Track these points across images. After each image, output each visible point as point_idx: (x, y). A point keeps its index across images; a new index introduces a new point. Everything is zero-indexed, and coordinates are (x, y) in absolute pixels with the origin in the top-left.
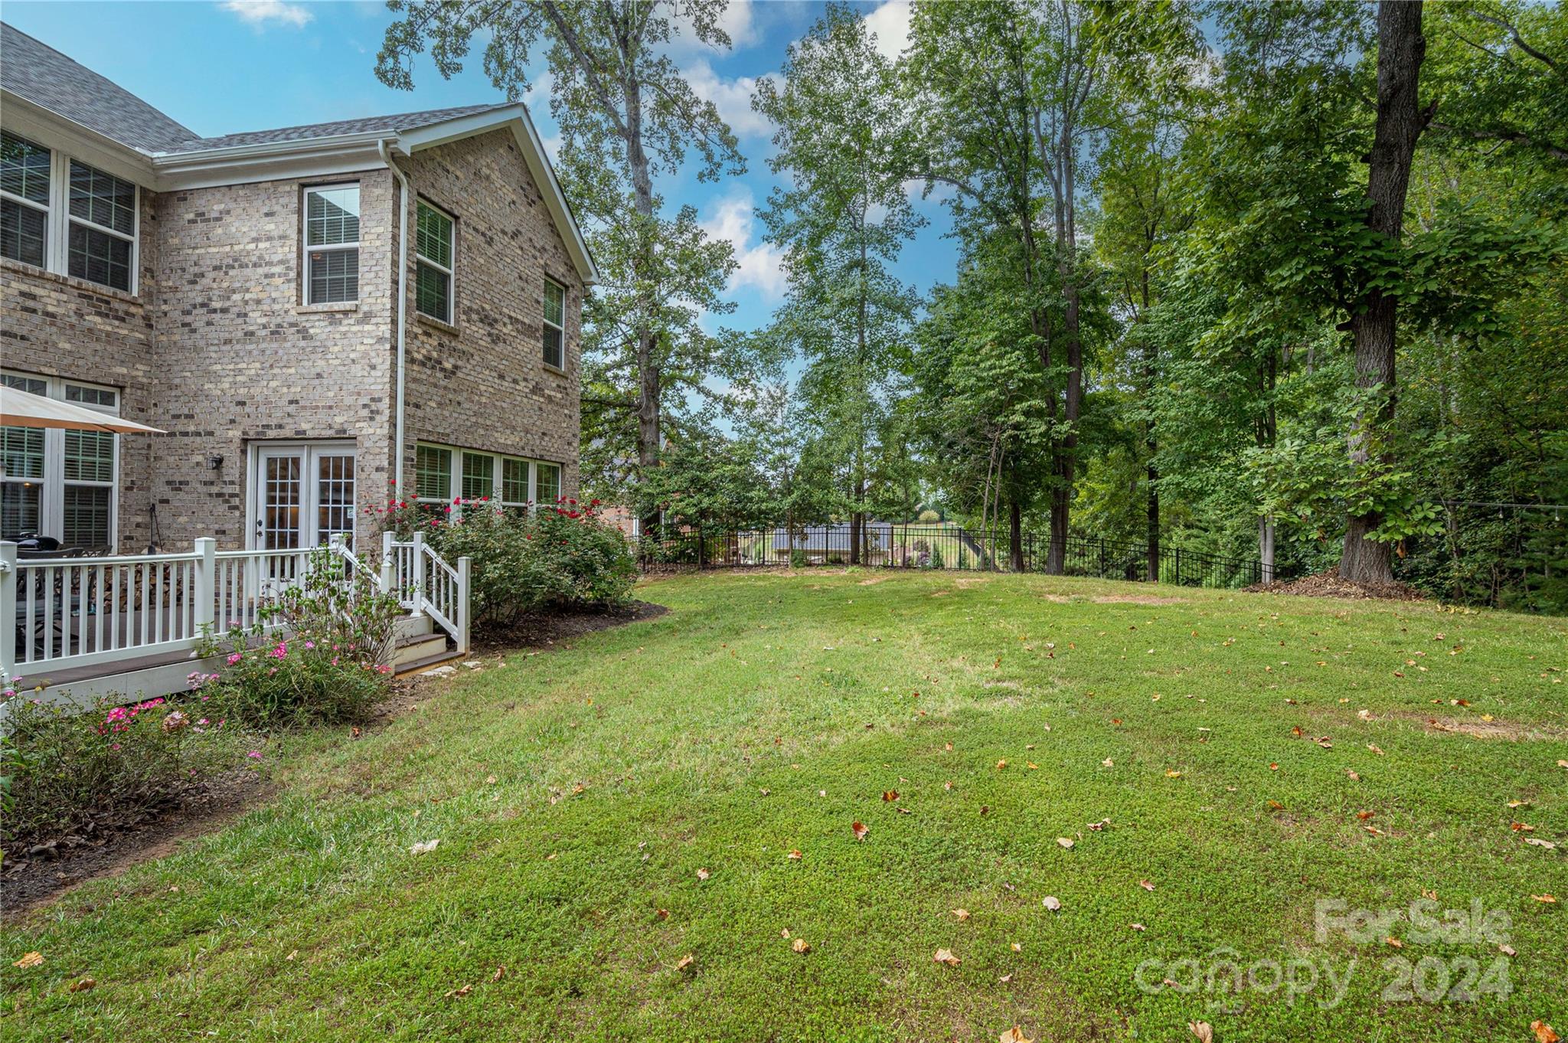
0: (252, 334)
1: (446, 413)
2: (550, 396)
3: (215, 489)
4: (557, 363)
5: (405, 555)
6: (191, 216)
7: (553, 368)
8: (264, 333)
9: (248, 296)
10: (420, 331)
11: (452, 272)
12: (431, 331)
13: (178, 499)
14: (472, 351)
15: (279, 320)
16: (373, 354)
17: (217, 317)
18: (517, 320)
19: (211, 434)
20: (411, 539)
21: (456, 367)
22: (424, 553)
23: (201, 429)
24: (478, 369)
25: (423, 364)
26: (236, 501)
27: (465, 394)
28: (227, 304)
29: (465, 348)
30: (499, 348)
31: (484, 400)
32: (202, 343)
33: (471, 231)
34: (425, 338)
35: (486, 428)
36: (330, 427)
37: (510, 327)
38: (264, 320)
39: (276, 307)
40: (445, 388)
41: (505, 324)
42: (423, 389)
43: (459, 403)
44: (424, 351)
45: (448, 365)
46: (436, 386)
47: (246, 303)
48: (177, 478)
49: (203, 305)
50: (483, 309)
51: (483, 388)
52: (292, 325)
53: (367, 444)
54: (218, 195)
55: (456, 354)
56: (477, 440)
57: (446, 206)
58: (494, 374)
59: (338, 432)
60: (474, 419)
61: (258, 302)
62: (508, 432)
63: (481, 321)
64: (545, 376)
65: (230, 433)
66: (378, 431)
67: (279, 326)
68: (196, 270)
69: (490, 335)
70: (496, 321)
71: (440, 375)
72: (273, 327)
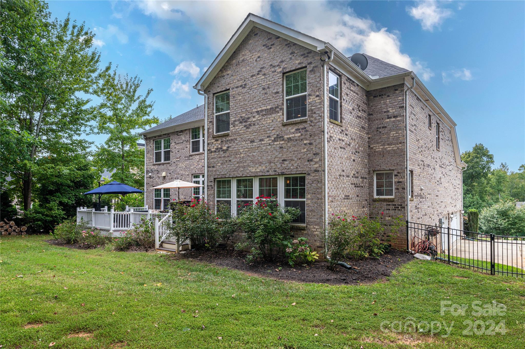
1: (225, 166)
2: (289, 139)
10: (214, 141)
11: (230, 111)
12: (218, 139)
14: (236, 138)
18: (262, 111)
21: (228, 147)
24: (240, 143)
25: (215, 152)
27: (233, 157)
29: (232, 138)
30: (251, 129)
31: (242, 155)
33: (235, 89)
34: (216, 142)
35: (244, 167)
37: (257, 116)
40: (224, 157)
41: (254, 117)
42: (216, 160)
43: (230, 161)
44: (216, 147)
45: (225, 148)
46: (220, 157)
50: (241, 117)
51: (241, 151)
55: (228, 142)
56: (239, 174)
57: (224, 89)
58: (249, 142)
60: (237, 165)
62: (258, 165)
63: (241, 122)
64: (285, 129)
69: (245, 126)
70: (249, 118)
71: (221, 153)
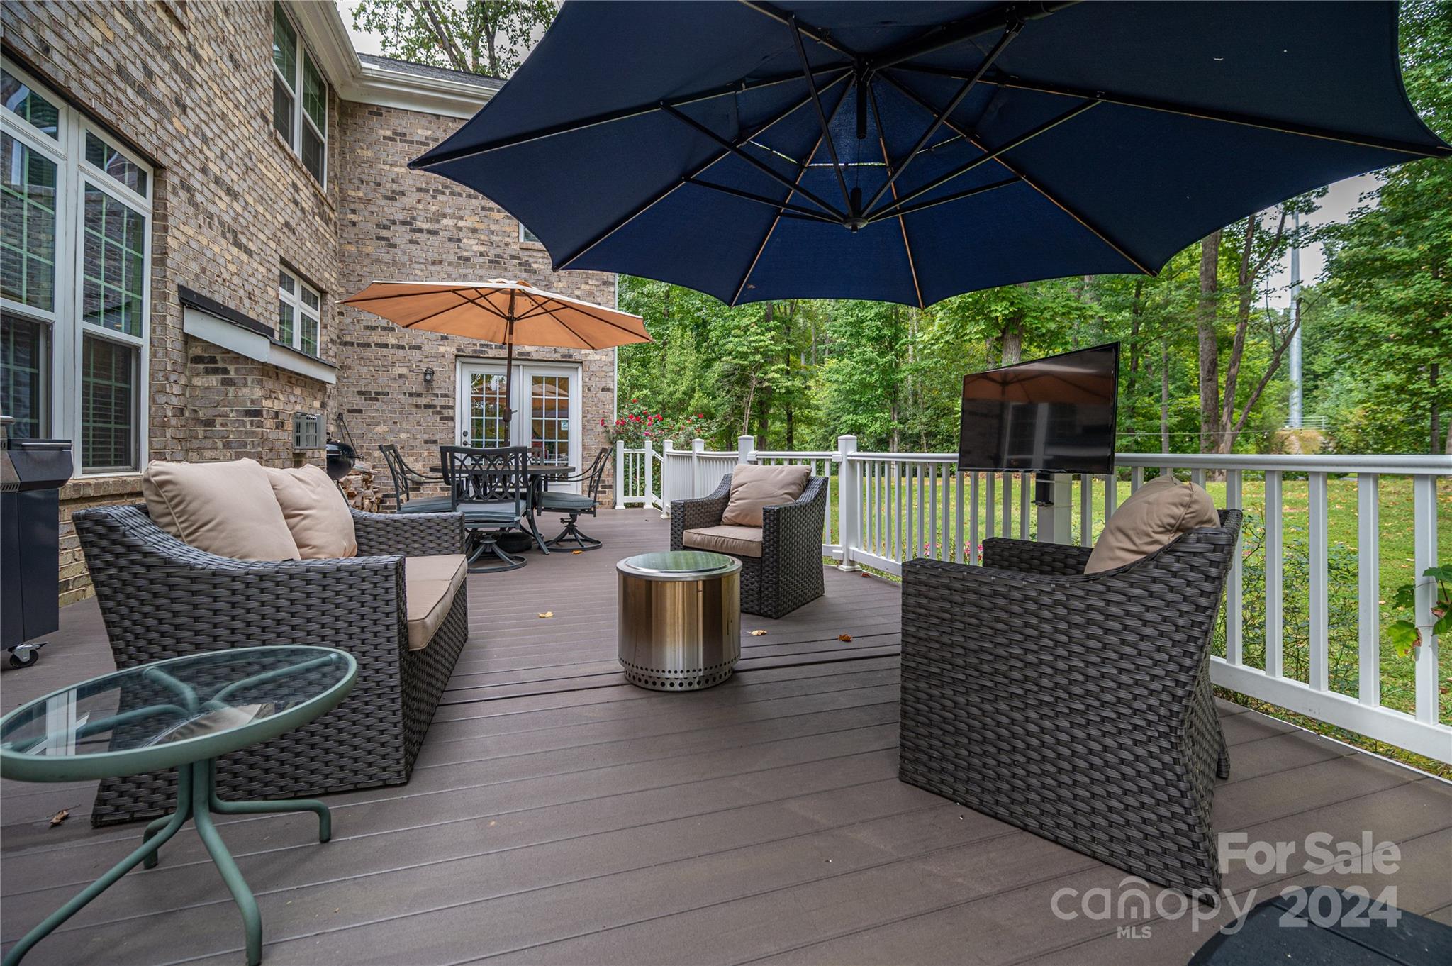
0: (467, 259)
3: (423, 401)
6: (389, 133)
8: (481, 260)
9: (461, 223)
13: (371, 410)
15: (498, 251)
16: (597, 294)
17: (423, 237)
19: (419, 348)
23: (404, 342)
26: (446, 413)
28: (436, 227)
32: (405, 259)
36: (556, 351)
38: (482, 249)
39: (495, 239)
47: (460, 229)
48: (373, 388)
49: (404, 223)
52: (512, 257)
53: (593, 368)
54: (423, 121)
59: (563, 356)
61: (474, 231)
65: (442, 349)
66: (604, 358)
67: (499, 256)
68: (395, 186)
72: (491, 256)
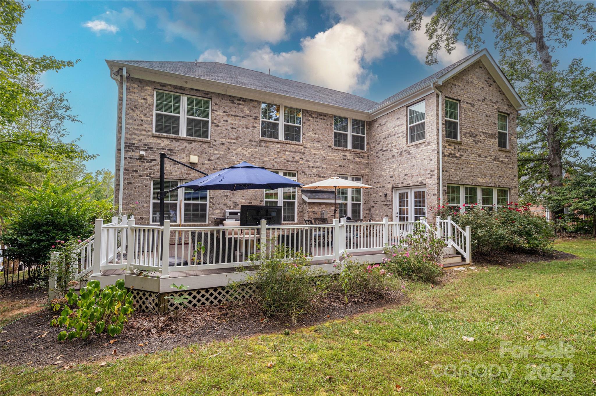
0: (394, 156)
1: (458, 173)
2: (502, 161)
3: (385, 203)
4: (505, 146)
5: (444, 225)
6: (378, 125)
7: (503, 149)
8: (398, 154)
9: (393, 145)
10: (447, 145)
11: (458, 121)
12: (451, 144)
13: (377, 206)
14: (467, 148)
15: (401, 150)
16: (431, 156)
17: (384, 152)
18: (486, 133)
19: (384, 187)
20: (447, 219)
21: (461, 155)
22: (452, 224)
23: (381, 186)
24: (470, 155)
25: (449, 156)
26: (391, 207)
27: (465, 165)
28: (387, 148)
29: (464, 148)
30: (479, 145)
31: (472, 166)
32: (381, 161)
33: (465, 104)
34: (449, 147)
35: (474, 177)
36: (417, 182)
37: (483, 136)
38: (397, 151)
39: (400, 146)
40: (457, 164)
41: (480, 136)
42: (449, 165)
43: (463, 169)
44: (449, 152)
45: (458, 155)
46: (453, 163)
47: (392, 147)
48: (376, 200)
49: (381, 150)
50: (471, 132)
51: (472, 162)
52: (405, 151)
53: (429, 186)
54: (384, 117)
55: (461, 151)
56: (470, 182)
57: (455, 98)
58: (477, 155)
59: (420, 183)
60: (469, 174)
61: (395, 146)
62: (483, 177)
63: (471, 136)
64: (499, 153)
65: (389, 186)
66: (434, 182)
67: (402, 152)
68: (379, 140)
69: (474, 141)
70: (477, 135)
71: (455, 159)
72: (400, 153)
